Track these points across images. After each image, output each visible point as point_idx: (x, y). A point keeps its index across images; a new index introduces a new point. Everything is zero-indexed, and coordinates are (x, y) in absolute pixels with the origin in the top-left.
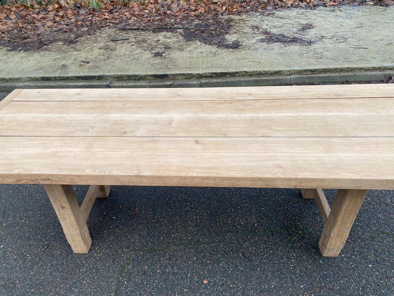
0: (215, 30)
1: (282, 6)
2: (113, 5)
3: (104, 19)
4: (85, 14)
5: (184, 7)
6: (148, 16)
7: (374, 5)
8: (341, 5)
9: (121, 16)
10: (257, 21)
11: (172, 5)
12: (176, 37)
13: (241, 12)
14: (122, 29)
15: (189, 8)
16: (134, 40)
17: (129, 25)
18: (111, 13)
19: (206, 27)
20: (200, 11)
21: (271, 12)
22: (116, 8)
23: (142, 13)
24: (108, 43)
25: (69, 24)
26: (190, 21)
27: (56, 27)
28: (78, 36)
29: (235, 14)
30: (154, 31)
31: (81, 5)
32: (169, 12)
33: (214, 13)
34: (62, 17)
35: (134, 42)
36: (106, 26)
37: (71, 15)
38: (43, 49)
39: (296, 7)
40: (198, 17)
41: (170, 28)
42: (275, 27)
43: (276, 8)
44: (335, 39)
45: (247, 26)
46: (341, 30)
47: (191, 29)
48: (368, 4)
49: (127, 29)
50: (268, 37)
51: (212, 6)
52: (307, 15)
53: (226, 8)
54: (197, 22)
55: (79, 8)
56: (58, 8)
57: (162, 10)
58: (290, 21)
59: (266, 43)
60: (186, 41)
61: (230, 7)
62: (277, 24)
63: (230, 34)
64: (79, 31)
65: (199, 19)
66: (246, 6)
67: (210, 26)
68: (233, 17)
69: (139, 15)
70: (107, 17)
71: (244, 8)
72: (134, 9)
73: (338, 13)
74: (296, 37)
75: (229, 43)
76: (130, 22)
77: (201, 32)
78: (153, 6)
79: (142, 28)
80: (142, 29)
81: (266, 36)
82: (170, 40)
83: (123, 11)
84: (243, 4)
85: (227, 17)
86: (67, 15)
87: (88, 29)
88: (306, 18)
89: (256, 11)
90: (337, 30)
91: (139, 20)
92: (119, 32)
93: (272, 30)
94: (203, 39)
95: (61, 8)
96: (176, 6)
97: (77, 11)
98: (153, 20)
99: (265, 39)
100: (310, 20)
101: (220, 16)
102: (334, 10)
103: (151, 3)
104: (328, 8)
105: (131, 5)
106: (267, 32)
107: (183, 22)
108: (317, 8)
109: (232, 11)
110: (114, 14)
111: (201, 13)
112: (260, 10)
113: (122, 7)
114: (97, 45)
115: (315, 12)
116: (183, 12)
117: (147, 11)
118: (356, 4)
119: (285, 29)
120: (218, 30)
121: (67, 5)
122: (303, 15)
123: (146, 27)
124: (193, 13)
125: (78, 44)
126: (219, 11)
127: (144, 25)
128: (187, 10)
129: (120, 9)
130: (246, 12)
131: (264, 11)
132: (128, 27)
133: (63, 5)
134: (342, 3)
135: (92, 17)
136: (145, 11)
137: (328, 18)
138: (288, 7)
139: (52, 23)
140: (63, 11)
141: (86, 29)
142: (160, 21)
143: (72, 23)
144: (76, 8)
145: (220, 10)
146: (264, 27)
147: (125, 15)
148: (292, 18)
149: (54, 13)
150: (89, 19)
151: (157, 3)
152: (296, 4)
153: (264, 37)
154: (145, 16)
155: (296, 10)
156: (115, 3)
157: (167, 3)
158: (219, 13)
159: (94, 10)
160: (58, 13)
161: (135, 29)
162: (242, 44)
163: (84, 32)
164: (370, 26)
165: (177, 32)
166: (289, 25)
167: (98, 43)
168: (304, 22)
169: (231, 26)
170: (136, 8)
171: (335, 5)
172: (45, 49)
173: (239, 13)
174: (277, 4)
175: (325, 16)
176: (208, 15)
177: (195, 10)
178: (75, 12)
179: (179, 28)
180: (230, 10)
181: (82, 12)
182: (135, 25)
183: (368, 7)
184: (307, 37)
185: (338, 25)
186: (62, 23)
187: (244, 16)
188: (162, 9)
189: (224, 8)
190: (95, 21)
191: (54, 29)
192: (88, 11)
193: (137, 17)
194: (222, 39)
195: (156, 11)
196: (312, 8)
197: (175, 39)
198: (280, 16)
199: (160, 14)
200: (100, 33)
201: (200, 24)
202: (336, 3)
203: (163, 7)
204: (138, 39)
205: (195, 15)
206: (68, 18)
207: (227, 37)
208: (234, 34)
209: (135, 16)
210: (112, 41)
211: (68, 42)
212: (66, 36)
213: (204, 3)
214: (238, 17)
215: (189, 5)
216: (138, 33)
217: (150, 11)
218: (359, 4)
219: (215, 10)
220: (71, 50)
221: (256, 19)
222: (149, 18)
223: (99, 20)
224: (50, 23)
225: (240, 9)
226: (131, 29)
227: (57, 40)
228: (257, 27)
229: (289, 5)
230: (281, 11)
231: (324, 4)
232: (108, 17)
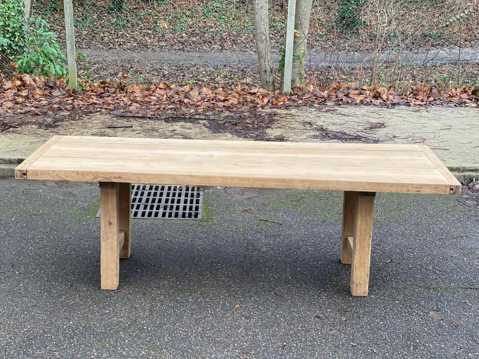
0: (253, 123)
1: (348, 103)
2: (104, 88)
3: (91, 104)
4: (61, 96)
5: (208, 96)
6: (156, 103)
7: (476, 107)
8: (430, 105)
9: (116, 101)
10: (312, 116)
11: (191, 93)
12: (198, 128)
13: (290, 106)
14: (120, 116)
15: (215, 97)
16: (139, 128)
17: (131, 112)
18: (101, 97)
19: (239, 120)
20: (231, 101)
21: (331, 109)
22: (108, 92)
23: (147, 99)
24: (103, 130)
25: (39, 106)
26: (216, 112)
27: (21, 109)
28: (56, 121)
29: (280, 108)
30: (167, 120)
31: (55, 84)
32: (186, 101)
33: (251, 105)
34: (27, 97)
35: (140, 130)
36: (96, 112)
37: (40, 96)
38: (9, 132)
39: (367, 104)
40: (228, 108)
41: (190, 118)
42: (334, 124)
43: (340, 104)
44: (410, 139)
45: (296, 121)
46: (421, 131)
47: (219, 121)
48: (467, 106)
49: (127, 117)
50: (324, 134)
51: (248, 97)
52: (380, 114)
53: (269, 101)
54: (227, 113)
55: (52, 87)
56: (19, 86)
57: (177, 98)
58: (356, 119)
59: (319, 139)
60: (212, 133)
61: (274, 100)
62: (338, 121)
63: (272, 129)
64: (57, 115)
65: (230, 111)
66: (297, 99)
67: (245, 119)
68: (279, 111)
69: (142, 102)
70: (95, 101)
71: (294, 101)
72: (135, 94)
73: (424, 113)
74: (361, 135)
75: (271, 137)
76: (131, 108)
77: (233, 125)
78: (162, 92)
79: (149, 116)
80: (150, 118)
81: (321, 132)
82: (190, 131)
83: (119, 95)
84: (293, 97)
85: (269, 111)
86: (33, 96)
87: (69, 113)
88: (377, 117)
89: (311, 106)
90: (415, 131)
91: (144, 107)
92: (117, 120)
93: (329, 127)
94: (236, 131)
95: (24, 86)
96: (197, 94)
97: (49, 91)
98: (164, 109)
99: (319, 136)
100: (383, 119)
101: (260, 109)
102: (418, 111)
103: (161, 89)
104: (411, 108)
105: (130, 89)
106: (323, 129)
107: (208, 113)
108: (397, 107)
109: (277, 104)
110: (106, 98)
111: (232, 104)
112: (316, 105)
113: (118, 90)
114: (87, 130)
115: (393, 111)
116: (207, 101)
117: (155, 98)
118: (452, 105)
119: (347, 127)
120: (256, 123)
121: (33, 83)
122: (375, 114)
123: (155, 116)
124: (221, 104)
125: (60, 128)
126: (258, 104)
127: (151, 113)
128: (213, 100)
129: (114, 93)
130: (296, 106)
131: (322, 106)
132: (129, 114)
133: (28, 83)
134: (432, 103)
135: (73, 100)
136: (152, 97)
137: (409, 118)
138: (357, 104)
139: (12, 104)
140: (27, 91)
141: (68, 113)
142: (175, 111)
143: (44, 106)
144: (46, 87)
145: (260, 102)
146: (320, 123)
147: (123, 101)
148: (359, 116)
149: (14, 91)
150: (68, 102)
151: (169, 89)
152: (368, 100)
153: (317, 133)
154: (152, 103)
155: (366, 108)
156: (107, 85)
157: (183, 89)
158: (259, 106)
159: (74, 92)
160: (19, 93)
161: (140, 118)
162: (287, 139)
163: (64, 117)
164: (461, 129)
165: (199, 123)
166: (354, 123)
167: (89, 129)
168: (375, 121)
169: (274, 120)
170: (137, 94)
171: (421, 105)
172: (13, 132)
173: (287, 107)
174: (342, 100)
175: (405, 116)
176: (243, 108)
177: (224, 101)
178: (47, 92)
179: (202, 119)
180: (274, 103)
181: (56, 93)
182: (138, 113)
183: (467, 108)
184: (374, 136)
185: (420, 126)
186: (27, 104)
187: (293, 111)
188: (177, 96)
189: (266, 100)
190: (78, 105)
191: (19, 111)
192: (64, 92)
193: (140, 104)
194: (261, 133)
195: (168, 99)
196: (390, 107)
197: (198, 130)
198: (343, 113)
199: (173, 102)
200: (89, 119)
201: (232, 117)
202: (424, 103)
203: (178, 94)
204: (144, 128)
205: (224, 106)
206: (35, 100)
207: (268, 131)
208: (278, 129)
209: (137, 102)
210: (109, 128)
211: (44, 125)
212: (40, 119)
213: (238, 93)
214: (285, 112)
215: (216, 94)
216: (145, 121)
217: (158, 98)
218: (455, 106)
219: (252, 102)
220: (51, 134)
221: (309, 114)
222: (157, 106)
223: (83, 105)
224: (10, 104)
225: (288, 103)
226: (133, 117)
227: (27, 122)
228: (310, 123)
229: (358, 102)
230: (345, 108)
231: (407, 102)
232: (98, 102)
